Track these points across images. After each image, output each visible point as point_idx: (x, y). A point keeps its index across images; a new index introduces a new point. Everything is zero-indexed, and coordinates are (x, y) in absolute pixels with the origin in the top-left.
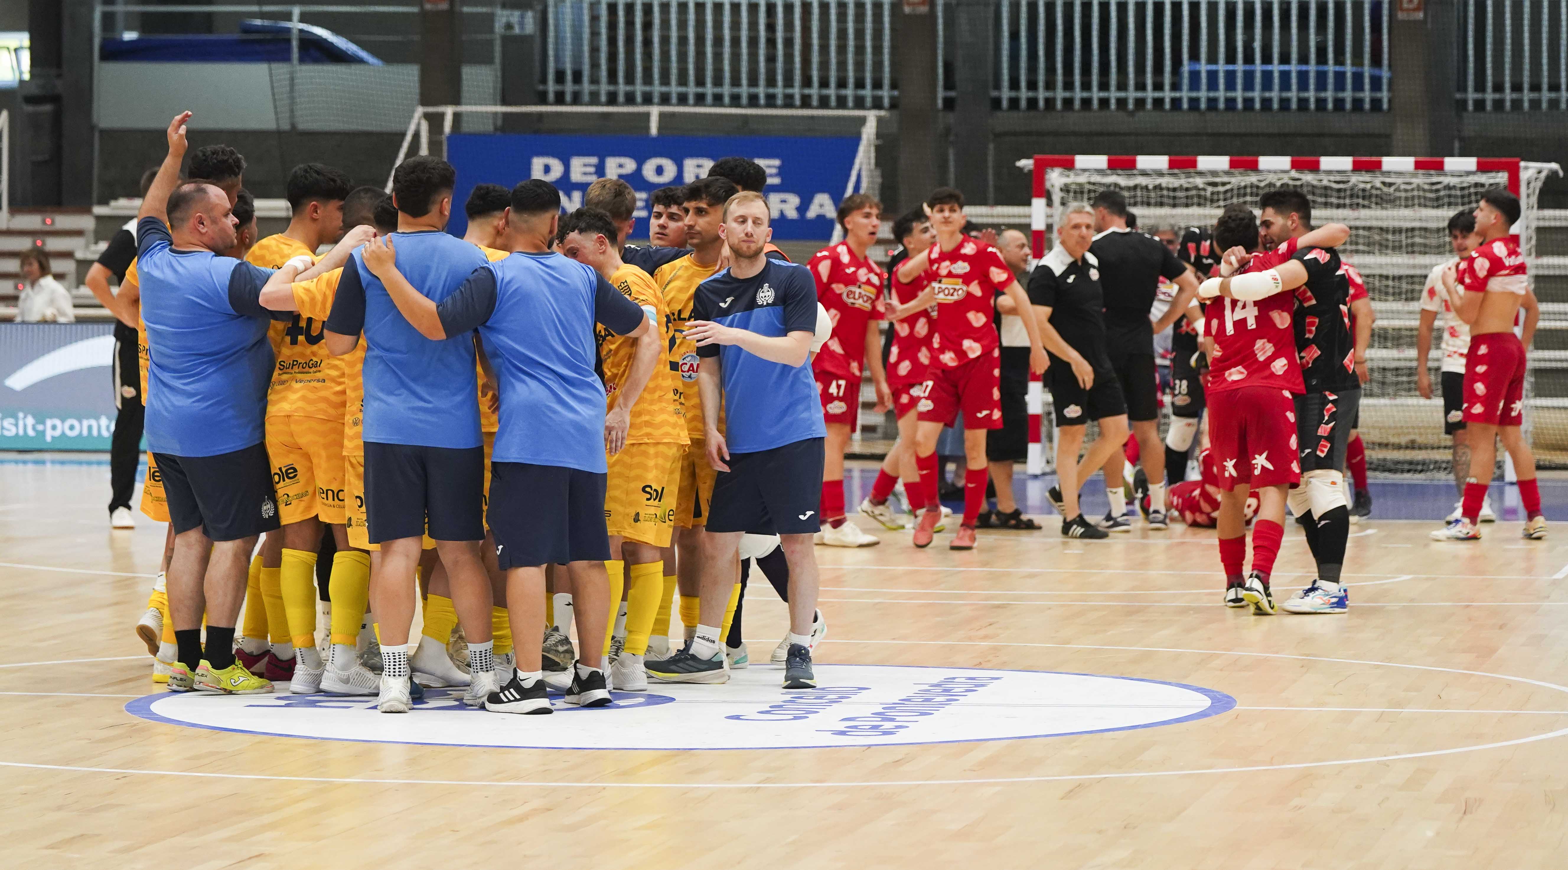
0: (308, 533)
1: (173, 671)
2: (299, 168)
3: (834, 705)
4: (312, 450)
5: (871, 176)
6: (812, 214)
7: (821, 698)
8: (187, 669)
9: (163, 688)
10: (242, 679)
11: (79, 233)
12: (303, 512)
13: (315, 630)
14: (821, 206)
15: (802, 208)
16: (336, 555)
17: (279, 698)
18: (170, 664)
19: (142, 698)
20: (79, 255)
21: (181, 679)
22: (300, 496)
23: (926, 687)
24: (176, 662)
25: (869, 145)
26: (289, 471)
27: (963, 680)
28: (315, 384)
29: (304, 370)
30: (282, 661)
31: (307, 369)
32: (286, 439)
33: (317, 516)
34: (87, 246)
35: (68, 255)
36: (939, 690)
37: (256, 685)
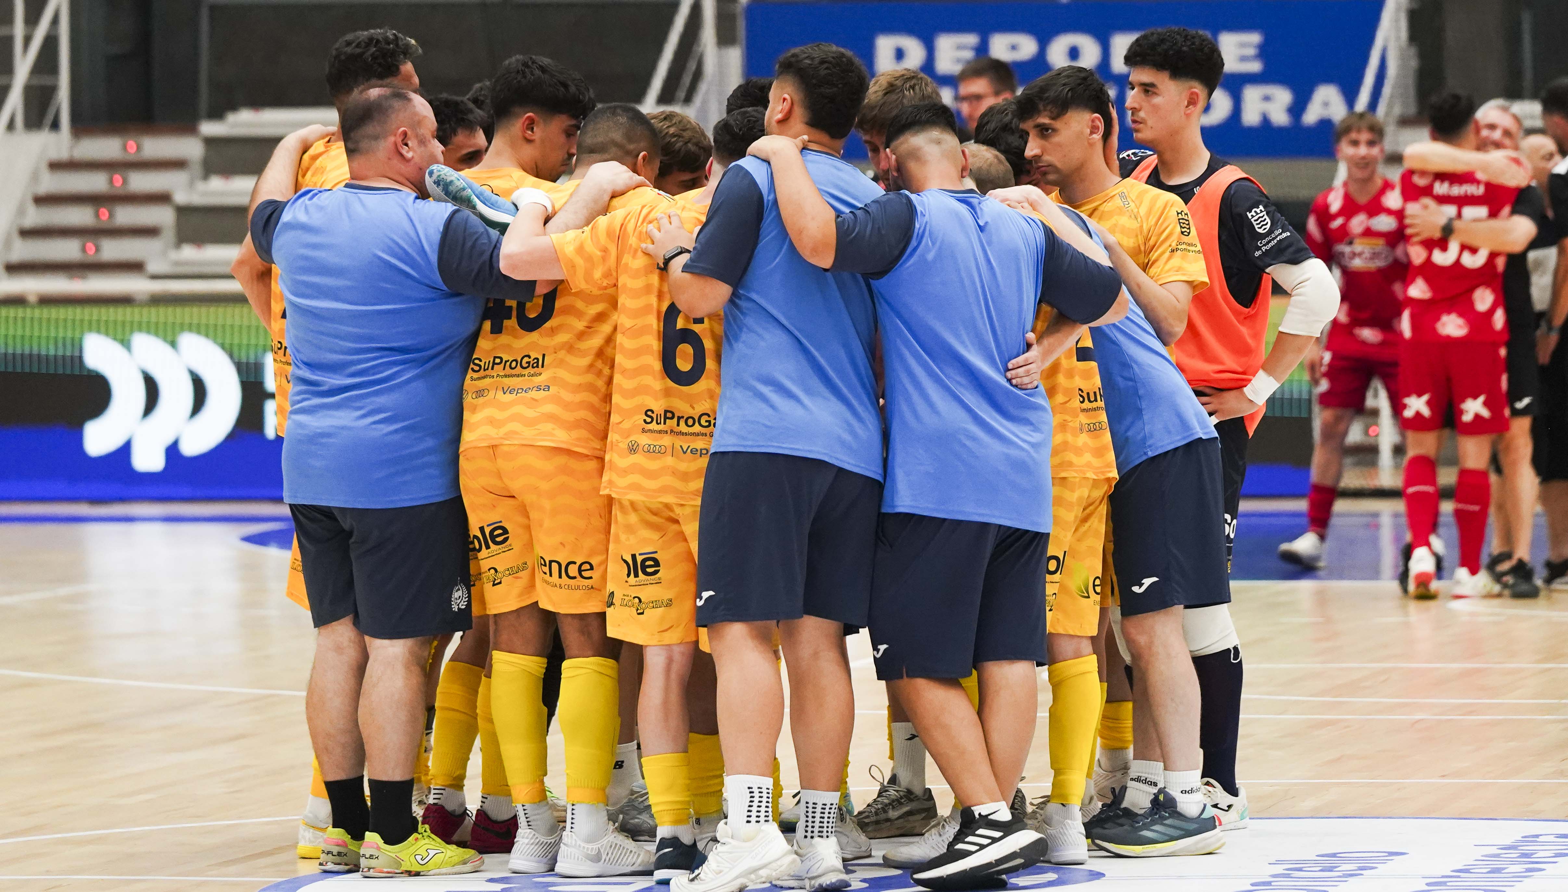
0: (530, 627)
1: (326, 841)
2: (515, 60)
3: (1350, 879)
4: (529, 498)
5: (1403, 58)
6: (1311, 116)
7: (1331, 869)
8: (347, 838)
9: (313, 868)
10: (432, 853)
11: (178, 164)
12: (521, 595)
13: (545, 774)
14: (1326, 104)
15: (1297, 109)
16: (565, 664)
17: (491, 880)
18: (323, 830)
19: (279, 884)
20: (181, 197)
21: (339, 854)
22: (513, 572)
23: (1494, 850)
24: (330, 828)
25: (1398, 10)
26: (496, 533)
27: (1551, 838)
28: (534, 394)
29: (513, 372)
30: (496, 822)
31: (519, 370)
32: (492, 482)
33: (537, 602)
34: (191, 184)
35: (162, 198)
36: (1514, 854)
37: (456, 859)
